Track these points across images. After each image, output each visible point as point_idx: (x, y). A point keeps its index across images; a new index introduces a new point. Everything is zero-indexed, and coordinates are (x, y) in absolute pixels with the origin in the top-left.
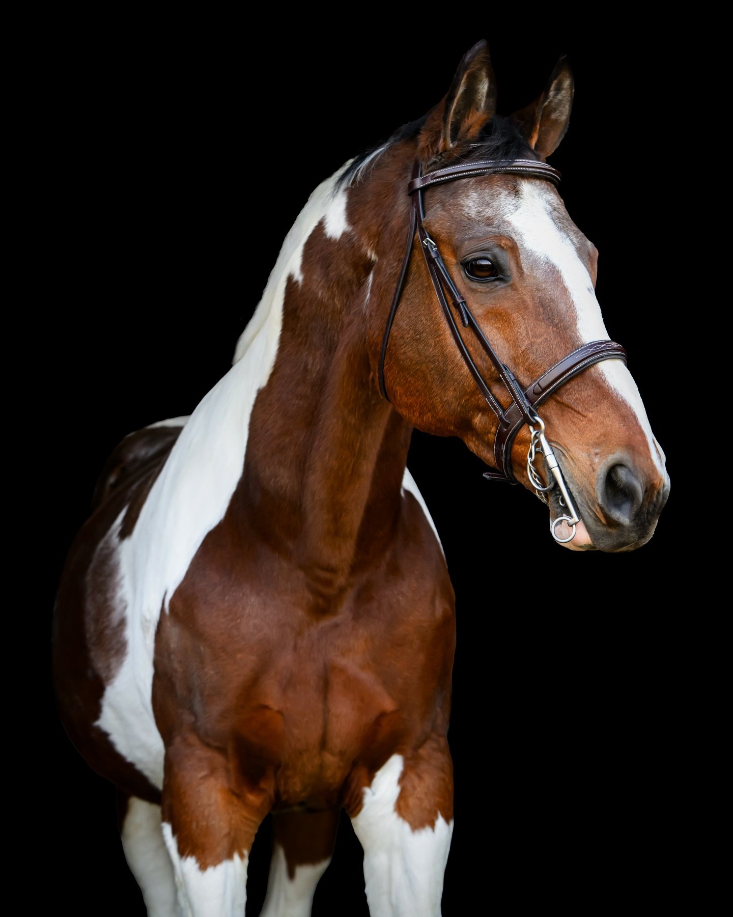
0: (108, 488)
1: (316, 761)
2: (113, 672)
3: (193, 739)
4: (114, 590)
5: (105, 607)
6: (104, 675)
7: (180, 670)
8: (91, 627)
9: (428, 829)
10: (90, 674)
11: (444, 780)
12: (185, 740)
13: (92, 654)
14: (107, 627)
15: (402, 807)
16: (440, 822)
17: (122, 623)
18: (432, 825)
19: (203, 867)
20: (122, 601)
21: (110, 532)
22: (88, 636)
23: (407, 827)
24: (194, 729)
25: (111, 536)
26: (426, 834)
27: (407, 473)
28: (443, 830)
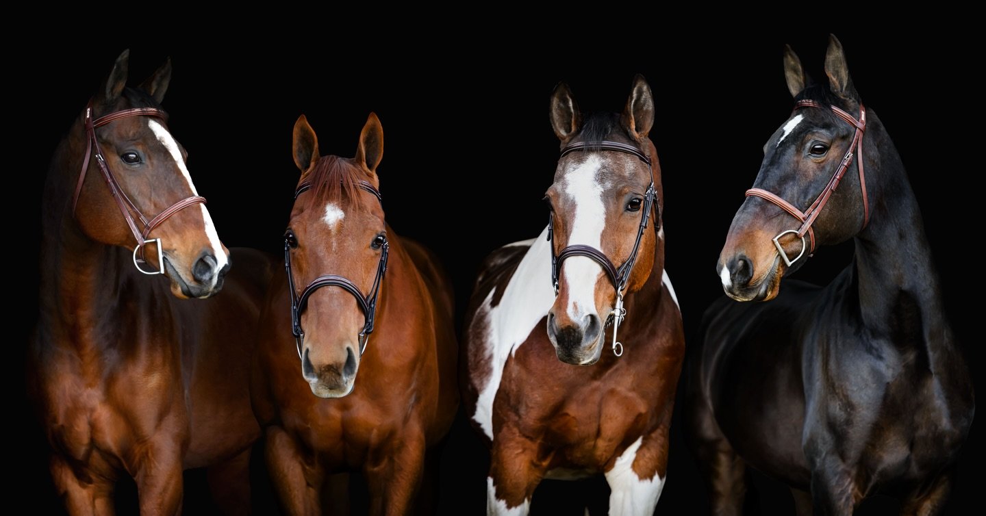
0: (478, 284)
1: (592, 443)
2: (485, 386)
3: (515, 430)
4: (487, 338)
5: (480, 348)
6: (478, 388)
7: (515, 390)
8: (471, 358)
9: (649, 481)
10: (470, 387)
11: (662, 453)
12: (509, 429)
13: (472, 375)
14: (482, 359)
15: (635, 466)
16: (656, 478)
17: (491, 357)
18: (651, 479)
19: (509, 507)
20: (491, 344)
21: (484, 303)
22: (470, 364)
23: (636, 477)
24: (517, 424)
25: (485, 305)
26: (647, 483)
27: (664, 271)
28: (657, 483)
